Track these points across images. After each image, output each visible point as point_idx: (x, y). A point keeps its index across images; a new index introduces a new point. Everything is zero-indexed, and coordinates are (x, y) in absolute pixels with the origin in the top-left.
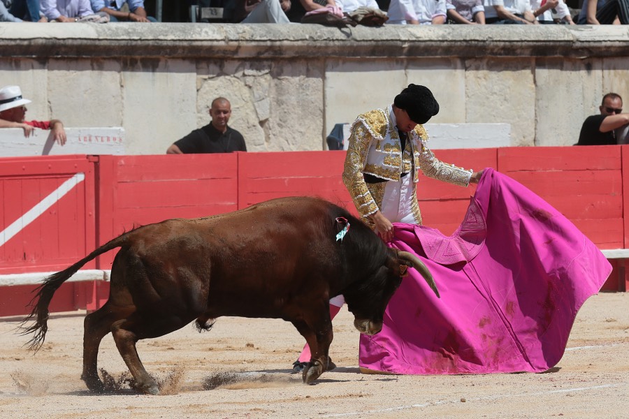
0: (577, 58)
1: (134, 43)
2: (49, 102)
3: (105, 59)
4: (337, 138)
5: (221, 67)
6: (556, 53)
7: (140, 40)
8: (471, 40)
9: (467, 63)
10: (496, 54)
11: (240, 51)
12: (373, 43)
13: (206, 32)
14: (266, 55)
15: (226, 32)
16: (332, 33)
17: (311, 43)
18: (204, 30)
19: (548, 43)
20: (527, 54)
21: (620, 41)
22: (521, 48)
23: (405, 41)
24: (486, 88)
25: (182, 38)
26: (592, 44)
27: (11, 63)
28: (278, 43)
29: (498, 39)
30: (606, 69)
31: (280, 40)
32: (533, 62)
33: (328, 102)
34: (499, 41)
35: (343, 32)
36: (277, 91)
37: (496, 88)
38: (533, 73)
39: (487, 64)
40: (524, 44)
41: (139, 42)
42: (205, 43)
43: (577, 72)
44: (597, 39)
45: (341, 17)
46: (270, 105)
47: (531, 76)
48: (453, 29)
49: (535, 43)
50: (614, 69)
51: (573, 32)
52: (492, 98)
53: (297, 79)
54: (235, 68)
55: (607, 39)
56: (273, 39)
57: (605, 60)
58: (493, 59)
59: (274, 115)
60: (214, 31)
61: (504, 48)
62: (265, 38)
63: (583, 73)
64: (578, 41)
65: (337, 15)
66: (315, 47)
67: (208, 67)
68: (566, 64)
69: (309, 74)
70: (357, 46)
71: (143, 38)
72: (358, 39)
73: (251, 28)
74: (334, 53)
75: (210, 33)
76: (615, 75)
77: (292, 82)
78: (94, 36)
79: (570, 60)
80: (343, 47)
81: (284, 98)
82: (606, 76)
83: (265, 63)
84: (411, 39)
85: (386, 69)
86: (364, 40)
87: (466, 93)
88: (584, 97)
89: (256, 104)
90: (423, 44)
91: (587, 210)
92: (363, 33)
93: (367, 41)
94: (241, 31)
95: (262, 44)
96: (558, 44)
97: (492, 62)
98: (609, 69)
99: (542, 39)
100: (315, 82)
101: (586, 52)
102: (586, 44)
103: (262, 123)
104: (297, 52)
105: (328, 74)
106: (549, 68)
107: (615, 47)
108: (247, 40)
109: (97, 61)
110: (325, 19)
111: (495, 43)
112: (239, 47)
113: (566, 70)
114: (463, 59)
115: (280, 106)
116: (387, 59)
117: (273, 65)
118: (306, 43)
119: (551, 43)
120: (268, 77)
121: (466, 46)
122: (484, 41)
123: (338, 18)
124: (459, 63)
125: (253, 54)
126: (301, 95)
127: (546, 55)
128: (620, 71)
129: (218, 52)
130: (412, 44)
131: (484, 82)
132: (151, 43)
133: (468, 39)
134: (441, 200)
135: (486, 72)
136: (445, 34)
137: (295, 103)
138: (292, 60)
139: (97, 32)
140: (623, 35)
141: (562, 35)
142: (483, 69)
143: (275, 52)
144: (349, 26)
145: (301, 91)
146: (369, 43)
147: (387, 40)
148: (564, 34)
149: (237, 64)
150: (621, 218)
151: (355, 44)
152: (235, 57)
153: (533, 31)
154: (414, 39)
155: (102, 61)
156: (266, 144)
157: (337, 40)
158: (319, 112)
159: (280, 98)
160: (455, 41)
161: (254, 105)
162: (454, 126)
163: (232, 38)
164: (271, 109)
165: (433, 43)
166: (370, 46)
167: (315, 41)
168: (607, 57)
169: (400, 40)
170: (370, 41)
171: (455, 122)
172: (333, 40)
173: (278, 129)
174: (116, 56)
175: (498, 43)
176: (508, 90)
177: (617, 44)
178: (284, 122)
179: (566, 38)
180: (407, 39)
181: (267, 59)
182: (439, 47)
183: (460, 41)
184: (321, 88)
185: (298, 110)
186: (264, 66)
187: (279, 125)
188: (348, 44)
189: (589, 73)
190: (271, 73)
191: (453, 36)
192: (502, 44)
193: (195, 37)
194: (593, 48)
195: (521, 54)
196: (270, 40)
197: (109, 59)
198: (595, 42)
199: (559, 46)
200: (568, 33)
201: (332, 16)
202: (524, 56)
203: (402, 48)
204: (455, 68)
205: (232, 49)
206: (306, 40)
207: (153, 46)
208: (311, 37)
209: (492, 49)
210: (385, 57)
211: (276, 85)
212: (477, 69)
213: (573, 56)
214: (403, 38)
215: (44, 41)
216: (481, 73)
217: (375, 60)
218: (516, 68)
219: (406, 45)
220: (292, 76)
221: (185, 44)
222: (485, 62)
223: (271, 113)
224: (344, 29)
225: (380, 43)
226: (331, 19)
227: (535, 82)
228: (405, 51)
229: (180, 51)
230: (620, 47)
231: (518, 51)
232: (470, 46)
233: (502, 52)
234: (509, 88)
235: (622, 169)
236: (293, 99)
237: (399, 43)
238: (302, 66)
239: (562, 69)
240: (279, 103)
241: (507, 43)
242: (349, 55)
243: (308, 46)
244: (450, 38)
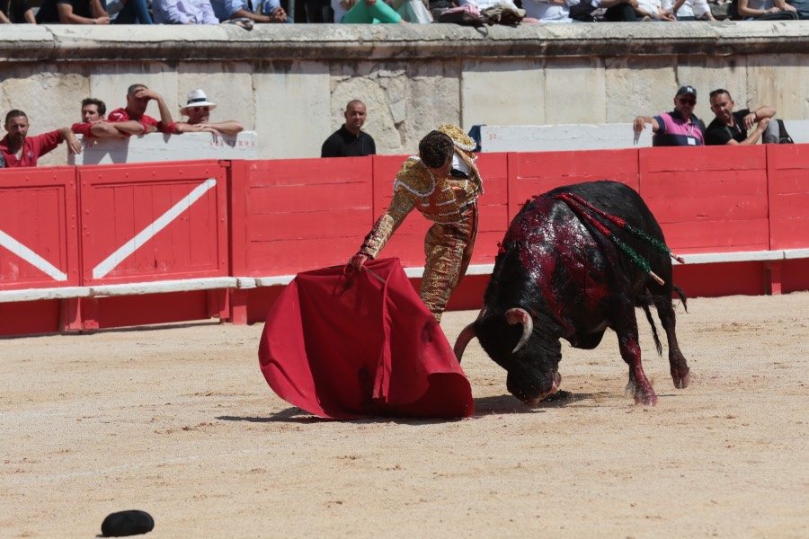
0: (721, 55)
1: (266, 45)
3: (236, 61)
4: (474, 140)
5: (355, 68)
6: (699, 51)
7: (272, 41)
8: (611, 38)
9: (608, 62)
10: (637, 52)
11: (374, 52)
12: (511, 42)
13: (340, 33)
14: (401, 56)
15: (360, 32)
16: (469, 32)
17: (447, 43)
18: (337, 31)
19: (690, 40)
20: (668, 52)
21: (764, 37)
22: (663, 45)
23: (543, 40)
24: (627, 87)
25: (314, 39)
26: (736, 41)
28: (413, 44)
29: (639, 37)
30: (750, 66)
31: (415, 41)
32: (675, 60)
33: (465, 103)
34: (640, 39)
35: (480, 31)
36: (412, 93)
37: (637, 88)
38: (676, 70)
39: (628, 62)
40: (665, 41)
41: (271, 44)
42: (338, 45)
43: (720, 69)
44: (741, 35)
45: (477, 16)
46: (406, 106)
47: (673, 74)
48: (593, 27)
49: (677, 41)
50: (759, 65)
51: (716, 28)
52: (633, 97)
53: (432, 80)
54: (369, 70)
55: (750, 35)
56: (408, 39)
57: (749, 57)
58: (633, 57)
59: (410, 117)
60: (347, 32)
61: (645, 46)
62: (400, 39)
63: (727, 70)
64: (721, 37)
65: (473, 14)
66: (451, 47)
67: (342, 68)
68: (709, 61)
69: (445, 74)
70: (495, 46)
71: (275, 40)
72: (496, 38)
74: (471, 53)
75: (344, 34)
76: (760, 73)
77: (428, 82)
78: (225, 38)
79: (713, 57)
80: (480, 47)
81: (420, 100)
82: (750, 74)
83: (400, 64)
84: (549, 38)
85: (523, 69)
86: (501, 40)
87: (606, 93)
89: (391, 106)
90: (561, 43)
91: (731, 210)
92: (500, 32)
93: (504, 40)
94: (375, 32)
95: (397, 44)
96: (700, 41)
97: (633, 60)
98: (754, 66)
99: (684, 36)
100: (451, 82)
101: (729, 49)
102: (730, 41)
103: (397, 126)
104: (433, 53)
105: (465, 74)
106: (691, 66)
107: (760, 43)
108: (382, 41)
109: (228, 63)
110: (461, 19)
111: (636, 41)
112: (373, 48)
113: (709, 67)
114: (603, 58)
115: (415, 107)
116: (525, 59)
117: (409, 66)
118: (441, 43)
119: (694, 41)
120: (404, 78)
121: (606, 45)
122: (624, 39)
123: (475, 17)
124: (598, 61)
125: (388, 55)
126: (437, 97)
127: (688, 52)
128: (764, 68)
129: (351, 53)
130: (550, 42)
131: (624, 81)
132: (283, 44)
133: (608, 37)
135: (626, 70)
136: (585, 32)
137: (431, 105)
138: (428, 61)
139: (229, 34)
140: (768, 31)
141: (705, 32)
142: (624, 67)
143: (411, 53)
144: (486, 25)
145: (437, 92)
146: (506, 42)
147: (525, 39)
148: (707, 30)
149: (371, 65)
150: (766, 219)
151: (493, 43)
152: (370, 58)
153: (675, 28)
154: (553, 38)
155: (233, 63)
156: (401, 147)
157: (474, 39)
158: (456, 114)
159: (416, 100)
160: (595, 39)
161: (389, 107)
162: (594, 126)
163: (366, 39)
164: (406, 110)
165: (572, 42)
166: (507, 46)
167: (451, 40)
168: (750, 54)
169: (538, 39)
170: (508, 40)
171: (595, 123)
172: (470, 40)
173: (414, 131)
174: (248, 58)
175: (639, 41)
176: (649, 89)
177: (761, 40)
178: (421, 124)
179: (709, 35)
180: (545, 37)
181: (402, 60)
182: (578, 46)
183: (600, 39)
184: (458, 89)
185: (435, 112)
186: (399, 67)
187: (416, 128)
188: (485, 43)
189: (733, 71)
190: (406, 74)
191: (592, 35)
192: (643, 42)
193: (328, 38)
194: (737, 44)
195: (662, 52)
196: (405, 40)
197: (241, 61)
198: (738, 38)
199: (703, 43)
200: (711, 30)
201: (468, 15)
202: (664, 54)
203: (541, 47)
204: (595, 66)
205: (367, 50)
206: (442, 40)
207: (286, 48)
208: (447, 37)
209: (633, 47)
210: (524, 56)
211: (412, 86)
212: (618, 67)
213: (716, 53)
214: (541, 37)
215: (174, 44)
216: (623, 71)
217: (512, 59)
218: (658, 66)
219: (544, 44)
220: (428, 76)
221: (318, 45)
222: (625, 60)
223: (406, 115)
224: (481, 29)
225: (518, 42)
226: (467, 18)
227: (677, 80)
228: (543, 50)
229: (313, 53)
230: (764, 44)
231: (660, 49)
232: (611, 45)
233: (643, 50)
234: (651, 86)
235: (767, 169)
236: (429, 101)
237: (537, 42)
238: (438, 67)
239: (704, 66)
240: (415, 104)
241: (648, 41)
242: (485, 55)
243: (444, 47)
244: (589, 36)
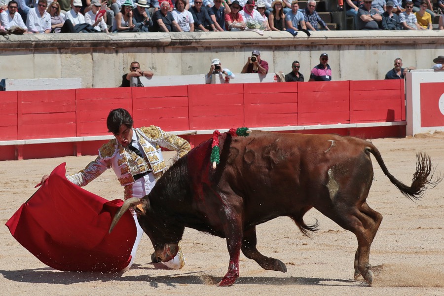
0: (112, 48)
4: (2, 85)
6: (102, 46)
8: (63, 40)
9: (62, 50)
10: (74, 46)
12: (19, 42)
19: (98, 41)
20: (88, 46)
21: (131, 40)
22: (86, 43)
23: (33, 41)
24: (70, 62)
26: (118, 41)
29: (76, 40)
32: (92, 50)
37: (75, 62)
38: (92, 55)
39: (71, 51)
43: (112, 54)
44: (120, 39)
47: (91, 56)
49: (92, 41)
50: (128, 53)
51: (109, 36)
52: (73, 66)
55: (125, 39)
57: (124, 48)
61: (78, 44)
63: (114, 54)
64: (112, 40)
68: (107, 50)
70: (11, 44)
72: (12, 40)
74: (1, 47)
76: (129, 55)
79: (108, 49)
80: (5, 44)
82: (125, 56)
85: (25, 54)
86: (14, 41)
87: (61, 64)
88: (115, 66)
90: (41, 43)
92: (14, 38)
96: (103, 41)
97: (73, 50)
98: (126, 53)
99: (96, 39)
101: (115, 45)
102: (115, 42)
106: (99, 53)
107: (129, 43)
111: (74, 42)
113: (107, 53)
114: (60, 49)
116: (25, 49)
119: (100, 41)
121: (61, 43)
122: (69, 41)
124: (58, 51)
127: (97, 46)
128: (131, 54)
130: (36, 42)
131: (69, 59)
134: (50, 113)
135: (70, 55)
136: (51, 38)
140: (132, 37)
141: (104, 38)
142: (69, 53)
146: (17, 42)
147: (25, 41)
151: (11, 43)
154: (37, 40)
157: (2, 41)
160: (56, 41)
165: (46, 42)
166: (17, 44)
168: (125, 47)
171: (56, 78)
176: (80, 63)
177: (129, 41)
179: (106, 39)
182: (48, 44)
183: (58, 41)
188: (7, 43)
189: (117, 55)
192: (77, 42)
194: (119, 43)
199: (104, 43)
200: (107, 37)
203: (32, 44)
204: (56, 53)
209: (73, 44)
212: (66, 53)
213: (110, 47)
214: (32, 40)
216: (68, 55)
217: (19, 50)
218: (83, 53)
219: (34, 43)
222: (69, 50)
224: (5, 36)
225: (22, 42)
227: (92, 59)
228: (33, 46)
230: (131, 43)
231: (85, 45)
232: (63, 43)
234: (80, 61)
235: (132, 98)
237: (30, 42)
239: (105, 53)
241: (80, 42)
242: (7, 48)
244: (54, 40)
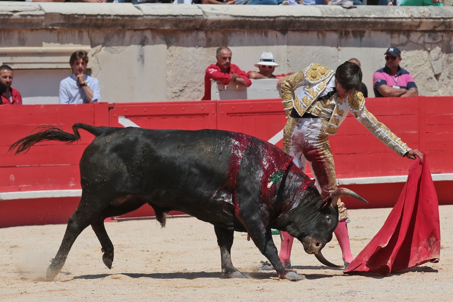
1: (347, 20)
2: (288, 61)
3: (327, 31)
5: (408, 36)
7: (351, 17)
11: (421, 25)
13: (398, 12)
14: (439, 28)
15: (412, 12)
18: (396, 11)
25: (380, 16)
27: (261, 34)
28: (448, 20)
31: (449, 18)
41: (351, 20)
42: (397, 20)
46: (443, 63)
54: (418, 37)
56: (445, 17)
59: (445, 71)
60: (403, 12)
62: (439, 17)
67: (399, 36)
71: (354, 16)
73: (429, 9)
75: (401, 13)
78: (319, 15)
81: (452, 58)
83: (439, 34)
89: (432, 62)
94: (422, 12)
95: (437, 20)
103: (437, 76)
108: (427, 18)
109: (322, 32)
112: (421, 23)
115: (449, 64)
117: (445, 35)
125: (431, 27)
129: (406, 26)
132: (359, 20)
139: (322, 12)
143: (446, 26)
149: (419, 34)
152: (418, 29)
155: (325, 32)
156: (439, 91)
159: (449, 59)
161: (431, 64)
163: (416, 16)
164: (443, 66)
173: (448, 80)
174: (335, 28)
178: (452, 75)
181: (440, 31)
186: (438, 36)
187: (449, 77)
190: (443, 41)
193: (390, 16)
196: (442, 18)
197: (330, 31)
205: (416, 24)
207: (361, 22)
215: (285, 18)
221: (383, 20)
223: (442, 69)
229: (379, 26)
240: (449, 62)
